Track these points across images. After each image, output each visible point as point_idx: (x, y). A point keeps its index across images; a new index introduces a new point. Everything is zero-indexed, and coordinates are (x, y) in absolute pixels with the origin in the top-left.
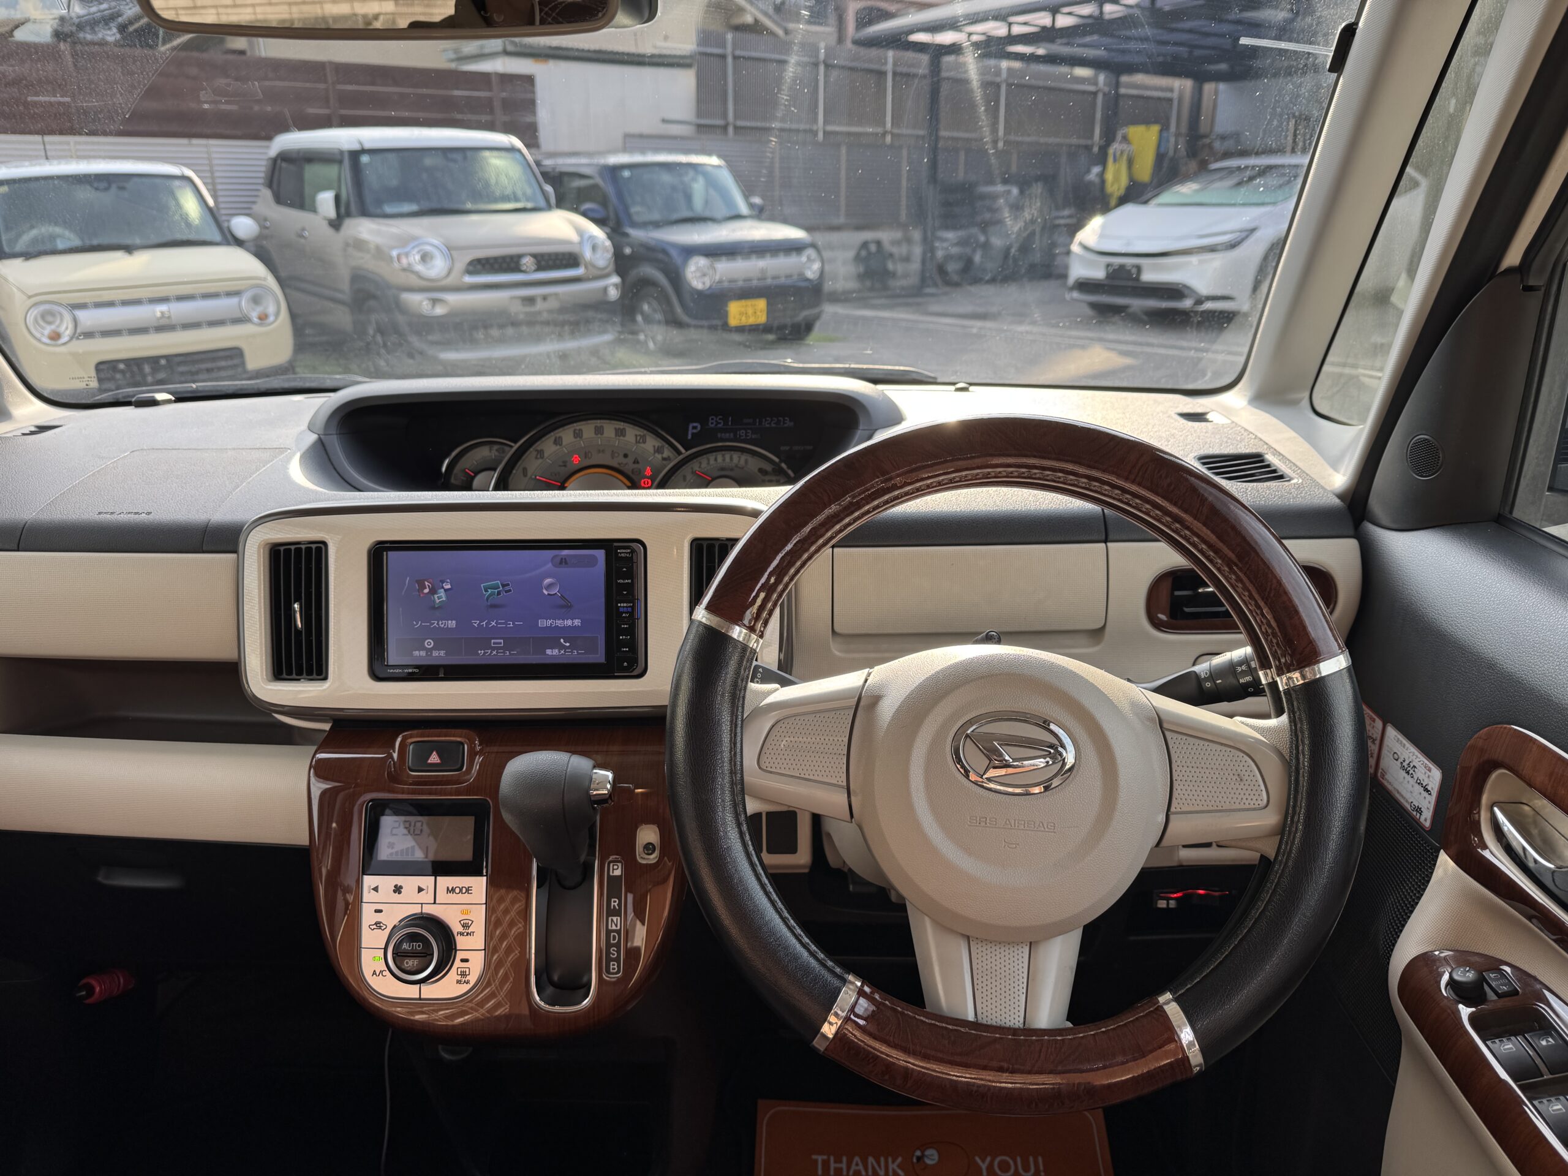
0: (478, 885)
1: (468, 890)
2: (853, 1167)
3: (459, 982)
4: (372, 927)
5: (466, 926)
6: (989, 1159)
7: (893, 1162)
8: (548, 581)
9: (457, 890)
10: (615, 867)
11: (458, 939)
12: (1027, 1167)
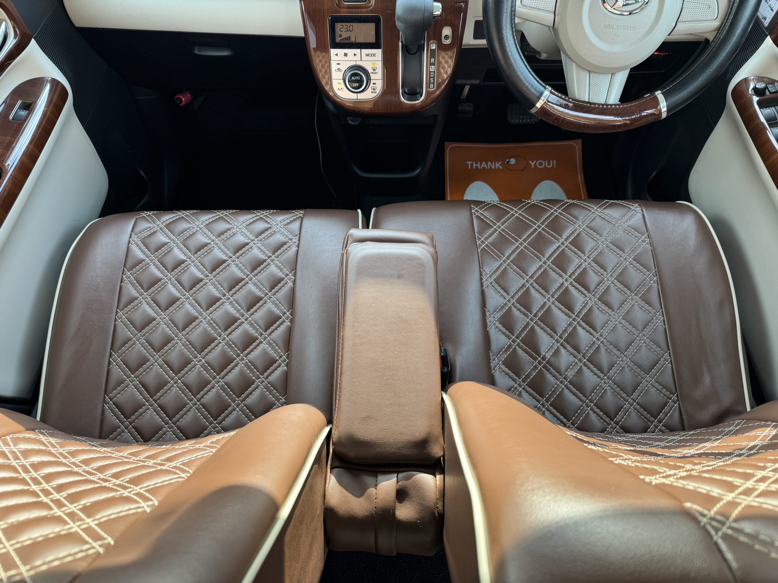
0: (378, 53)
1: (374, 55)
2: (482, 166)
3: (372, 92)
4: (336, 71)
5: (374, 70)
7: (498, 163)
9: (370, 55)
10: (433, 45)
11: (371, 75)
12: (549, 164)
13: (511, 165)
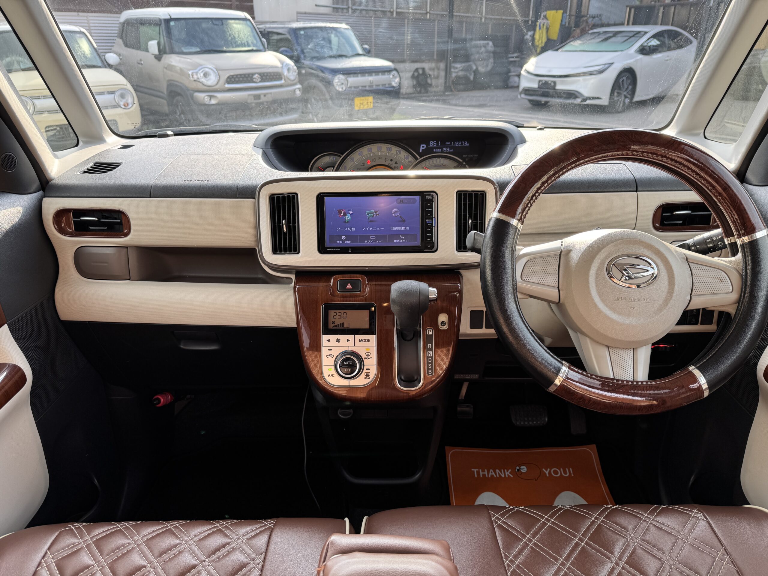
0: (373, 338)
1: (368, 340)
2: (490, 474)
3: (365, 378)
4: (328, 356)
5: (368, 355)
6: (549, 470)
7: (507, 471)
8: (395, 210)
9: (364, 341)
10: (429, 331)
11: (365, 361)
12: (566, 473)
13: (522, 473)
